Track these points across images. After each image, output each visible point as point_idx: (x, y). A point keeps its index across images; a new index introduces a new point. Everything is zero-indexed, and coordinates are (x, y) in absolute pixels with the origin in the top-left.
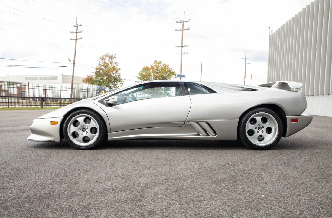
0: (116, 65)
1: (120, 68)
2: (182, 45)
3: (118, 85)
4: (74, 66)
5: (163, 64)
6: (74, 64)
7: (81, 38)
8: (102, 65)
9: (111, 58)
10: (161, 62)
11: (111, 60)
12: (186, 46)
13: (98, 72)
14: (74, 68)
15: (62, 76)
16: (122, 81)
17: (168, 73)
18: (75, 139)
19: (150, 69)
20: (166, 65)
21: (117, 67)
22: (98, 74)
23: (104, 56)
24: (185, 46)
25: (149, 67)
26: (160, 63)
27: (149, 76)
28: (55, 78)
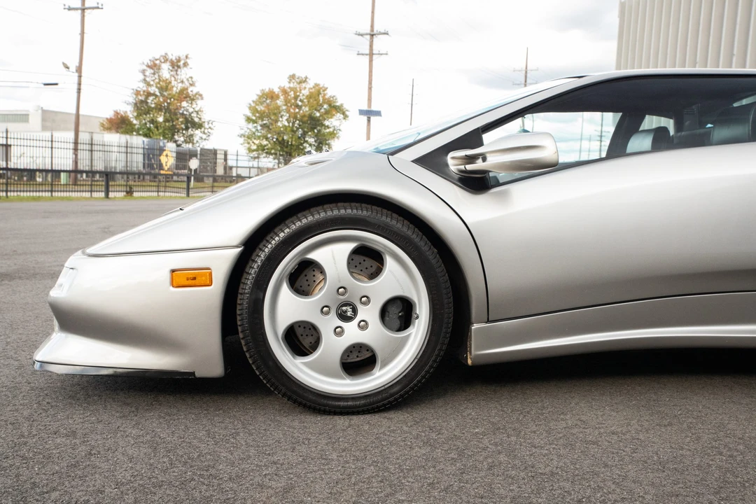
0: (191, 85)
1: (201, 93)
2: (372, 30)
3: (196, 139)
4: (79, 84)
5: (311, 84)
6: (80, 77)
7: (96, 5)
8: (152, 83)
9: (176, 65)
10: (306, 78)
11: (177, 71)
12: (384, 34)
13: (142, 102)
14: (79, 90)
15: (40, 111)
16: (206, 125)
17: (325, 106)
18: (300, 361)
19: (278, 97)
20: (321, 88)
21: (192, 91)
22: (142, 107)
23: (156, 60)
24: (381, 34)
25: (276, 90)
26: (305, 81)
27: (275, 114)
28: (23, 118)
